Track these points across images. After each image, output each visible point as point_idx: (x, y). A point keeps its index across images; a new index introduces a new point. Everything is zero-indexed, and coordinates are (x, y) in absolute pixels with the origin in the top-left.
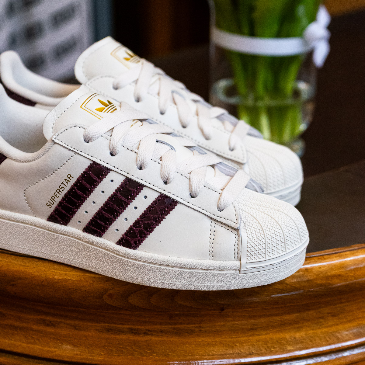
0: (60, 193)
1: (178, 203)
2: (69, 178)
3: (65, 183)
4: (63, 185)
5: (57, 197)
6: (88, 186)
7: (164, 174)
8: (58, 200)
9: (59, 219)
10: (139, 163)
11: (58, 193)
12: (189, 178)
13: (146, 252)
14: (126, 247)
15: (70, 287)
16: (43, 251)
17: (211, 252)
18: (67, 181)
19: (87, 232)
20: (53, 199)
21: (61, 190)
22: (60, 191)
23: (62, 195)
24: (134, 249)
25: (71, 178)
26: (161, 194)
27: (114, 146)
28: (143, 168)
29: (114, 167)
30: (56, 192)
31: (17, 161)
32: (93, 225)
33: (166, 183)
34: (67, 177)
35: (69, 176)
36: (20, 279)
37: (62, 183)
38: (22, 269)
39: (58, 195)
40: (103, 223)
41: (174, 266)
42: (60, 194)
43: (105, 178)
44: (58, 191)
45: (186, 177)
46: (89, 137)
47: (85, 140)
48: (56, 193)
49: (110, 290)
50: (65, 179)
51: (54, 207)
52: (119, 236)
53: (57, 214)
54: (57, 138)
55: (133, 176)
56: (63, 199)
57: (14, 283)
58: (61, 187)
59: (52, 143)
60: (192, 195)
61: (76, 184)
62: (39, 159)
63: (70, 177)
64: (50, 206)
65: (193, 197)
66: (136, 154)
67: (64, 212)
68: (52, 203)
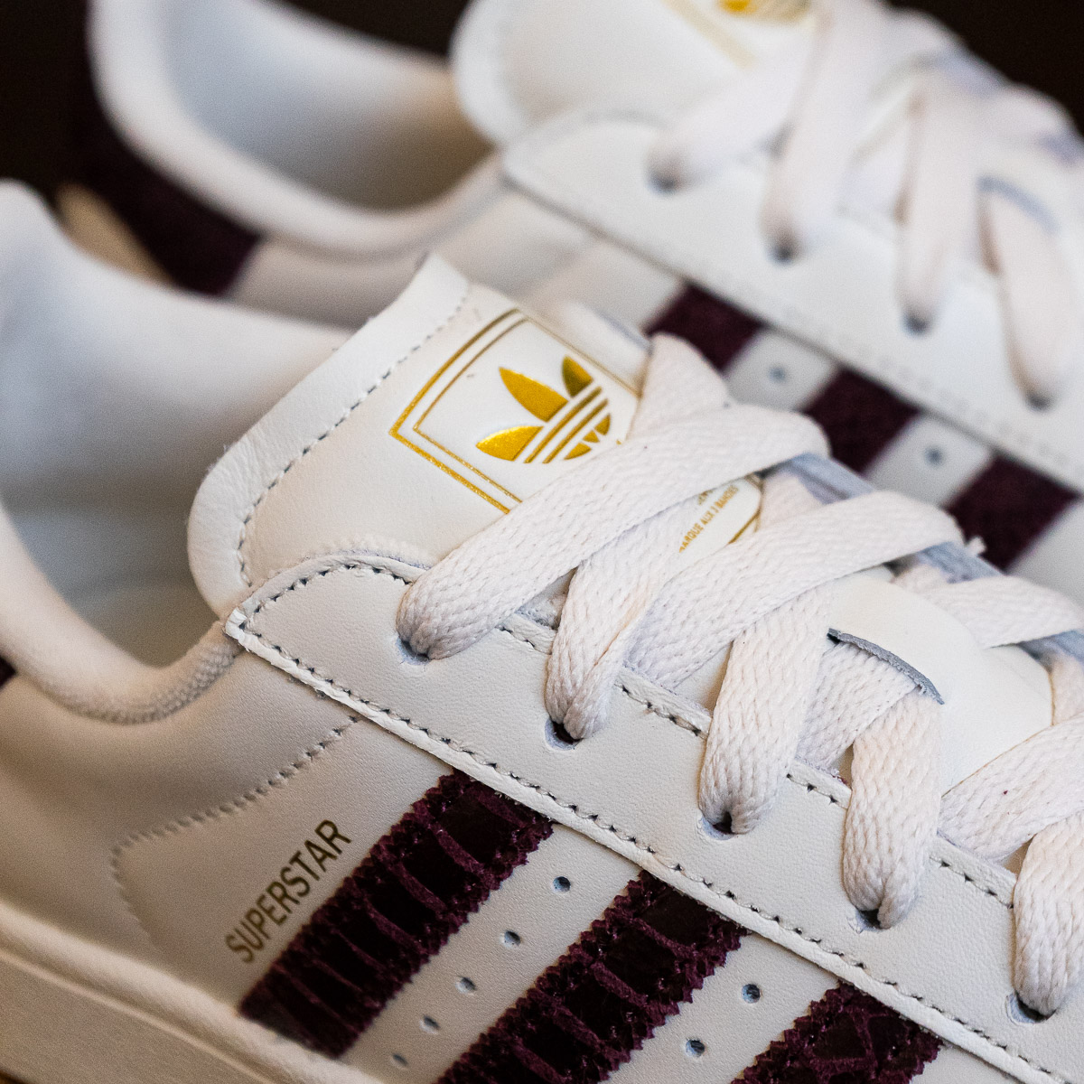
0: (287, 902)
1: (942, 1044)
2: (329, 841)
4: (297, 870)
5: (272, 918)
6: (432, 900)
7: (861, 875)
10: (713, 802)
11: (280, 901)
12: (1007, 901)
18: (319, 854)
21: (291, 891)
22: (285, 895)
23: (301, 914)
25: (337, 841)
26: (838, 984)
27: (571, 693)
28: (735, 826)
29: (574, 808)
30: (269, 897)
33: (872, 918)
34: (318, 831)
35: (328, 831)
37: (296, 859)
39: (279, 912)
42: (289, 911)
43: (524, 862)
44: (278, 892)
45: (991, 893)
47: (409, 651)
50: (309, 844)
51: (261, 962)
54: (258, 625)
55: (678, 868)
58: (289, 876)
59: (229, 648)
60: (1026, 1001)
61: (363, 880)
63: (331, 835)
64: (246, 953)
65: (1036, 1015)
66: (697, 740)
67: (316, 998)
68: (255, 942)
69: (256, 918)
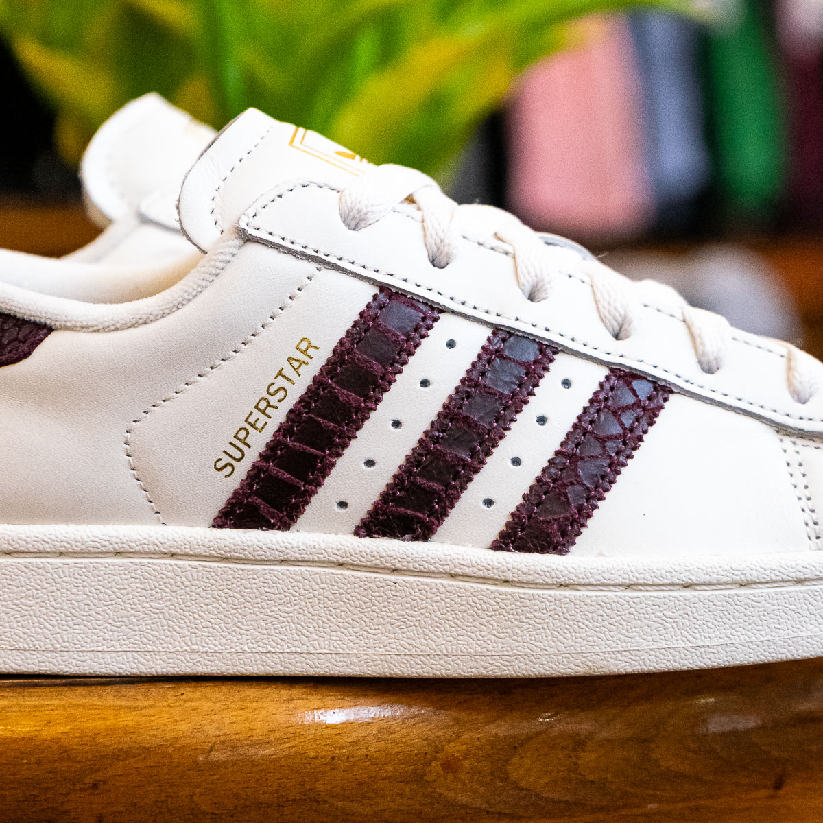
0: (269, 411)
1: (672, 392)
2: (304, 352)
3: (289, 372)
4: (281, 382)
5: (256, 428)
6: (377, 367)
7: (612, 309)
8: (259, 442)
9: (264, 507)
10: (528, 282)
11: (263, 412)
12: (681, 318)
13: (601, 554)
14: (530, 551)
15: (313, 754)
16: (195, 647)
17: (811, 523)
18: (296, 364)
19: (370, 534)
20: (241, 438)
21: (273, 400)
22: (269, 405)
23: (279, 417)
24: (560, 553)
25: (310, 352)
26: (612, 370)
27: (442, 236)
29: (452, 299)
30: (255, 411)
31: (98, 331)
32: (399, 502)
33: (618, 336)
34: (297, 348)
35: (303, 346)
36: (121, 755)
37: (280, 374)
38: (129, 719)
39: (263, 419)
40: (438, 487)
41: (710, 584)
42: (270, 417)
43: (427, 336)
44: (263, 405)
45: (672, 316)
46: (359, 211)
47: (348, 226)
48: (257, 414)
49: (449, 742)
50: (289, 359)
51: (242, 470)
52: (499, 519)
53: (257, 493)
54: (256, 222)
55: (517, 319)
56: (284, 430)
57: (98, 777)
58: (272, 390)
59: (238, 242)
60: (705, 365)
61: (330, 369)
62: (191, 304)
63: (306, 347)
64: (229, 469)
65: (709, 371)
66: (509, 259)
67: (286, 476)
68: (238, 455)
69: (242, 435)
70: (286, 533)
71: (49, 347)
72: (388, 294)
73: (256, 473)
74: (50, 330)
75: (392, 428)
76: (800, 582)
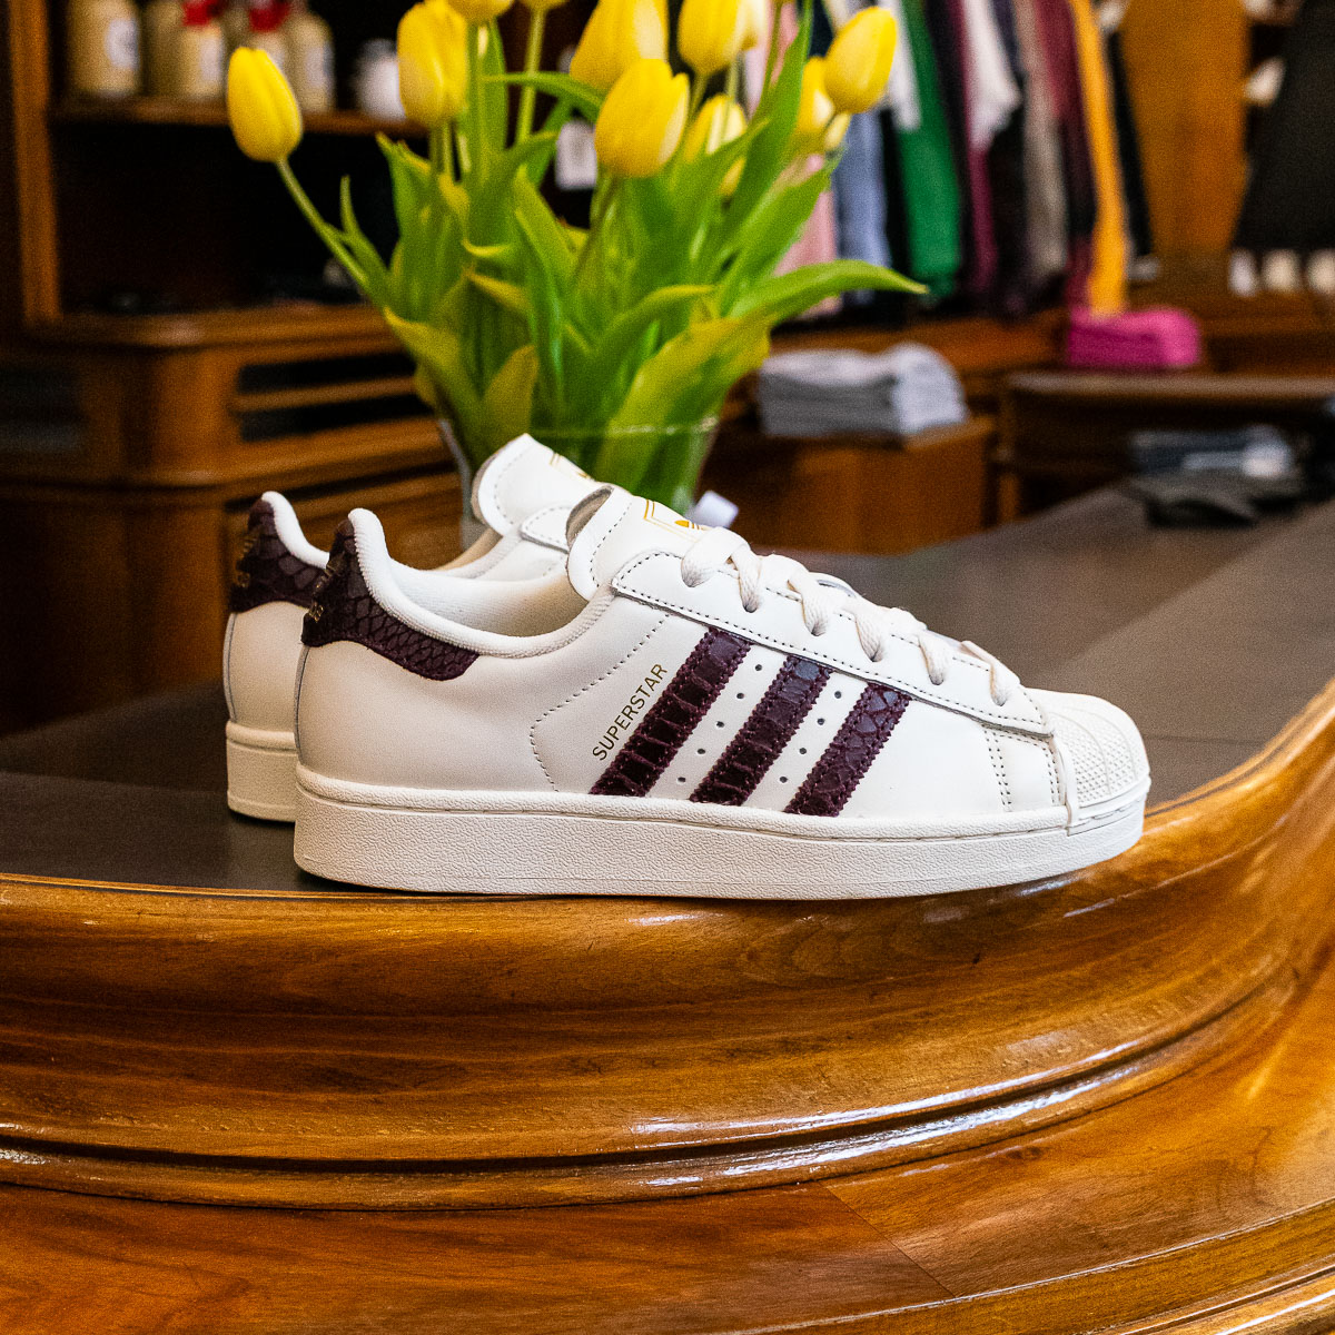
0: (632, 715)
1: (911, 699)
2: (657, 675)
3: (646, 688)
6: (707, 685)
7: (867, 642)
8: (624, 736)
9: (627, 781)
10: (812, 622)
11: (628, 716)
12: (920, 642)
13: (861, 816)
14: (811, 814)
15: (659, 950)
16: (578, 876)
17: (1005, 793)
18: (651, 683)
19: (701, 800)
20: (612, 734)
21: (635, 708)
22: (631, 711)
24: (833, 815)
26: (869, 684)
27: (752, 589)
28: (821, 631)
29: (759, 635)
31: (512, 657)
32: (721, 779)
33: (873, 659)
35: (657, 669)
36: (530, 951)
37: (639, 689)
38: (532, 927)
40: (747, 768)
41: (936, 837)
43: (742, 662)
45: (913, 643)
46: (695, 573)
47: (687, 584)
48: (623, 717)
49: (752, 940)
50: (647, 679)
51: (612, 755)
52: (790, 792)
53: (622, 771)
54: (624, 583)
55: (804, 649)
56: (642, 728)
57: (513, 966)
59: (611, 597)
60: (934, 679)
61: (674, 687)
63: (658, 671)
64: (603, 754)
65: (936, 683)
66: (798, 604)
67: (644, 760)
68: (610, 745)
69: (613, 731)
70: (643, 799)
71: (477, 668)
72: (715, 632)
73: (621, 758)
74: (477, 655)
75: (717, 727)
76: (996, 834)
